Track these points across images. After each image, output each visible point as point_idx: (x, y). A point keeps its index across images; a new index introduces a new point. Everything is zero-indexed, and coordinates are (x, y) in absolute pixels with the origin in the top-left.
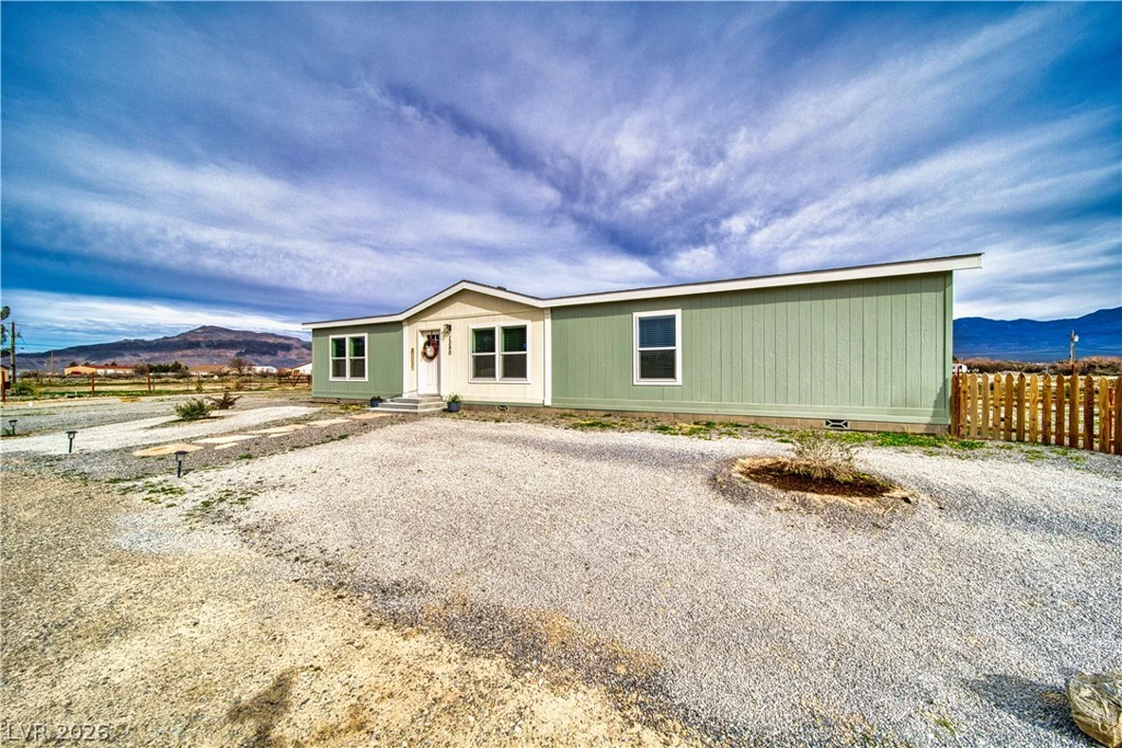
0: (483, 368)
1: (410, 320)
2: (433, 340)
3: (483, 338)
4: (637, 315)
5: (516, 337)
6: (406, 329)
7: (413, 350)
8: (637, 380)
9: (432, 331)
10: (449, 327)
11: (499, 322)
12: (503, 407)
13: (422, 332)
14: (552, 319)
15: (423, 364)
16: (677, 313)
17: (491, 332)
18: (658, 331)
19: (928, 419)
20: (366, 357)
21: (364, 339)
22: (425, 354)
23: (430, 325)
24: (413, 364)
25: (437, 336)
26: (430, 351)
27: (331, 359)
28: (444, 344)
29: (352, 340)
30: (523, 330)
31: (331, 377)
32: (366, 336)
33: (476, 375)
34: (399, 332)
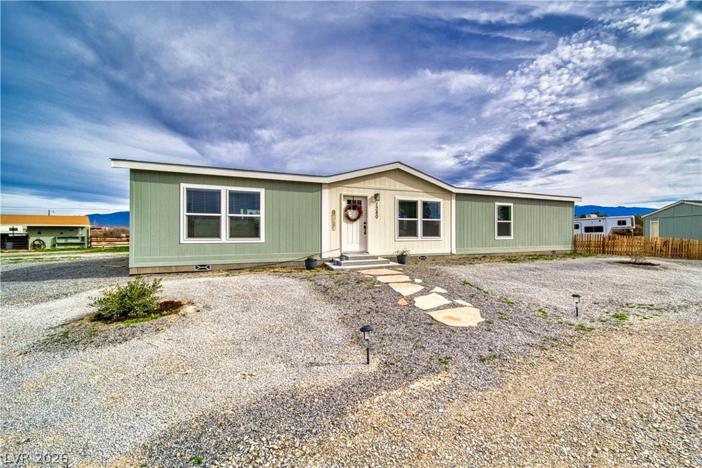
0: (407, 230)
2: (355, 206)
3: (407, 208)
6: (326, 192)
7: (334, 212)
8: (496, 237)
9: (353, 197)
10: (376, 196)
11: (421, 197)
12: (423, 257)
13: (344, 196)
14: (456, 200)
16: (512, 205)
17: (414, 204)
19: (570, 249)
20: (262, 216)
21: (258, 195)
22: (347, 217)
23: (355, 191)
24: (334, 225)
25: (360, 202)
26: (353, 214)
27: (184, 214)
28: (371, 209)
29: (232, 194)
30: (437, 205)
31: (184, 238)
32: (262, 191)
33: (401, 235)
34: (316, 194)
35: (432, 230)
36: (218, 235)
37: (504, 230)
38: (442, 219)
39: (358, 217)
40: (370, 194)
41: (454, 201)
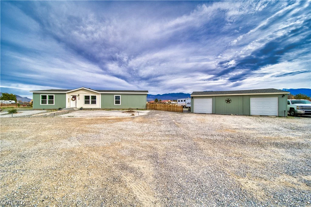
0: (87, 102)
1: (68, 93)
2: (74, 97)
3: (87, 98)
4: (115, 95)
5: (94, 98)
6: (67, 95)
7: (69, 99)
8: (115, 104)
10: (79, 95)
11: (90, 95)
12: (91, 109)
13: (71, 95)
15: (72, 102)
16: (120, 96)
17: (89, 96)
18: (118, 98)
19: (144, 108)
20: (54, 100)
21: (53, 96)
22: (72, 100)
23: (74, 94)
24: (69, 101)
25: (75, 96)
26: (73, 99)
27: (41, 100)
28: (77, 98)
29: (49, 96)
30: (96, 96)
31: (41, 104)
32: (54, 95)
33: (85, 103)
34: (65, 95)
35: (94, 102)
36: (46, 103)
37: (118, 102)
38: (97, 100)
39: (75, 100)
40: (77, 95)
41: (100, 95)
